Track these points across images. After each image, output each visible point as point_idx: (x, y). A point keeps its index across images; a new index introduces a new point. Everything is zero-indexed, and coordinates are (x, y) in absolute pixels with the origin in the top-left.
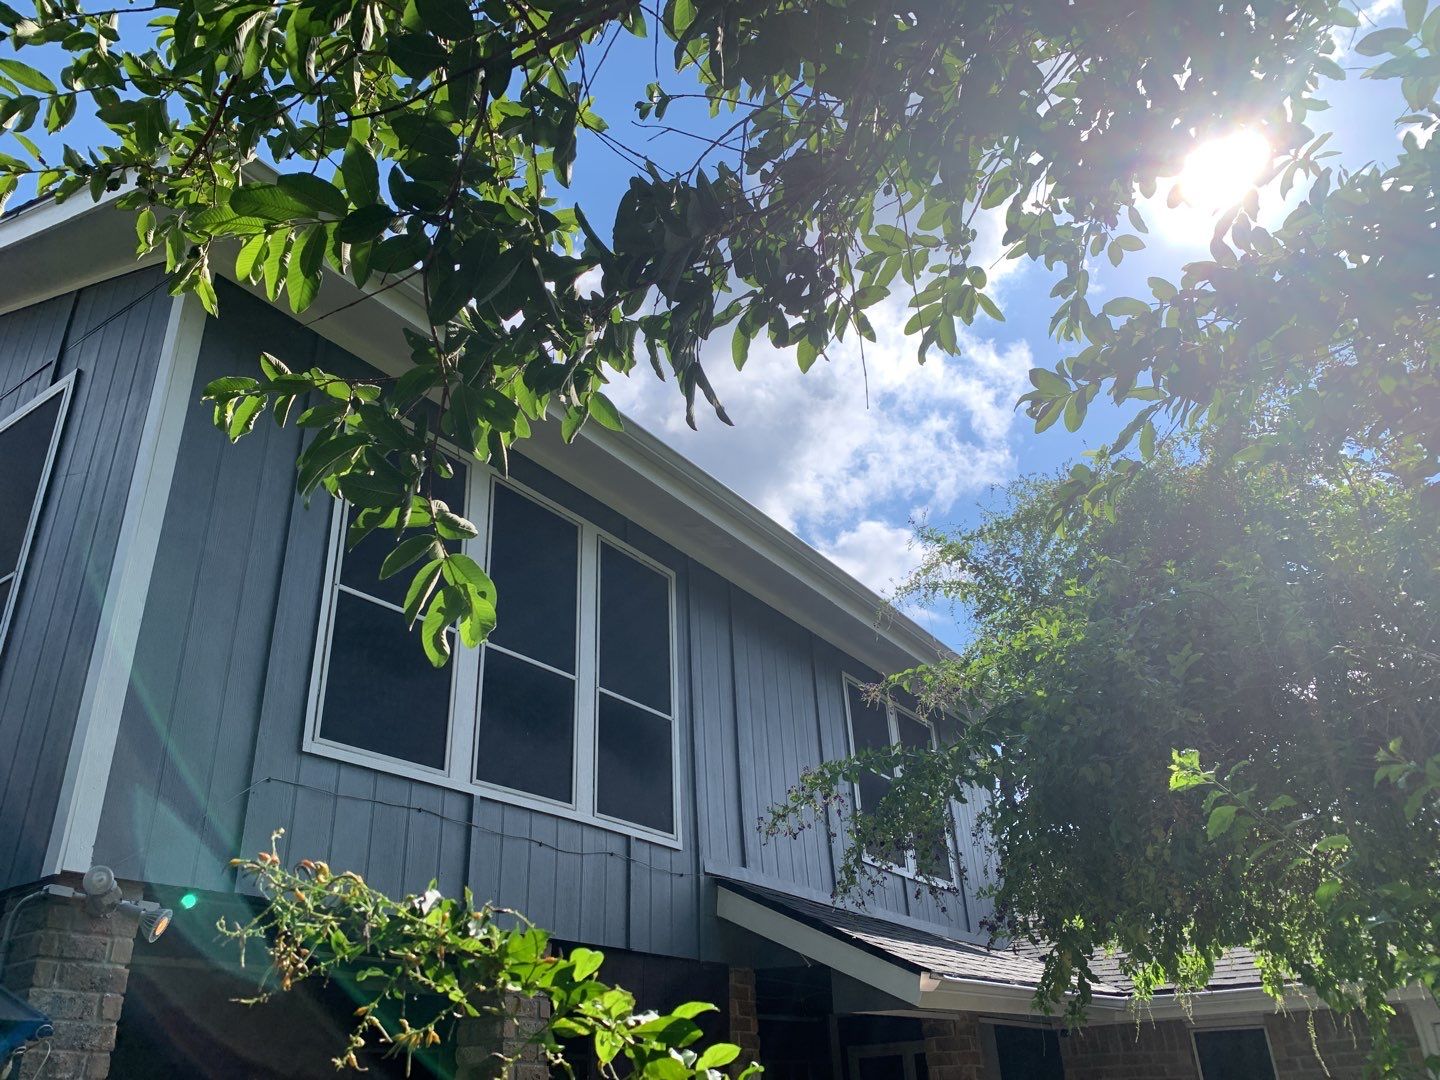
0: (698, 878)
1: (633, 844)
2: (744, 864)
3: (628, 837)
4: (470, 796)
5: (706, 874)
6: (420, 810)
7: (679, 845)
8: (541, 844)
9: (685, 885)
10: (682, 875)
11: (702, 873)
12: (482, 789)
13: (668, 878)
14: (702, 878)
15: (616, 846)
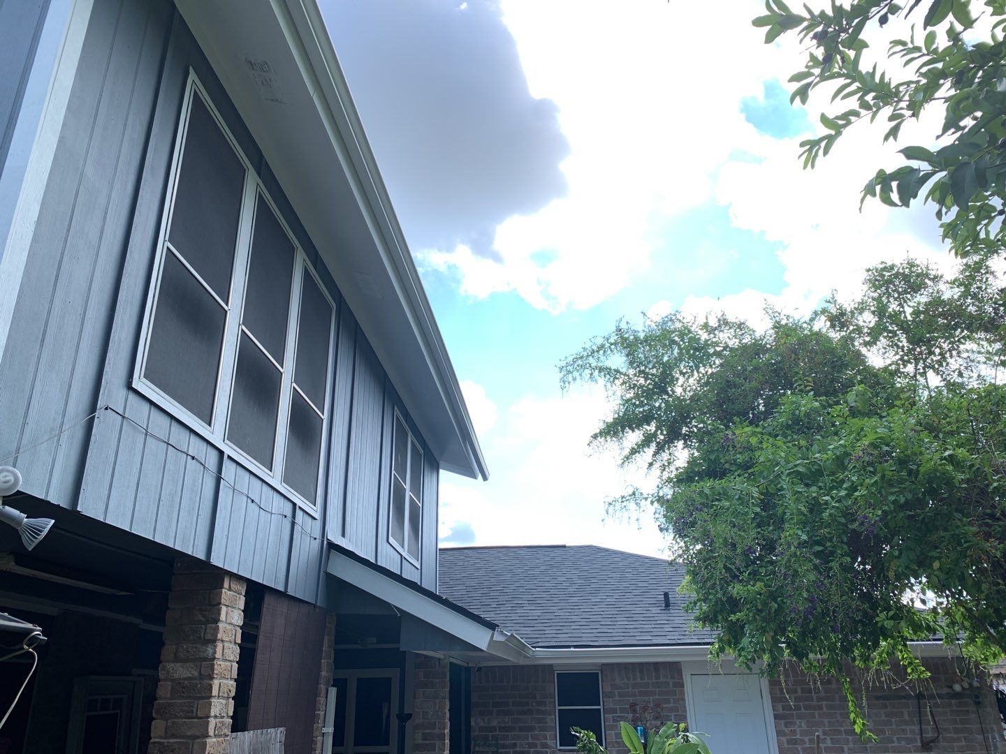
0: (323, 541)
1: (298, 511)
2: (343, 535)
3: (294, 505)
4: (221, 453)
5: (328, 539)
6: (193, 458)
7: (317, 515)
8: (253, 501)
9: (316, 544)
10: (315, 539)
11: (325, 539)
12: (229, 449)
13: (308, 538)
14: (325, 542)
15: (288, 509)
